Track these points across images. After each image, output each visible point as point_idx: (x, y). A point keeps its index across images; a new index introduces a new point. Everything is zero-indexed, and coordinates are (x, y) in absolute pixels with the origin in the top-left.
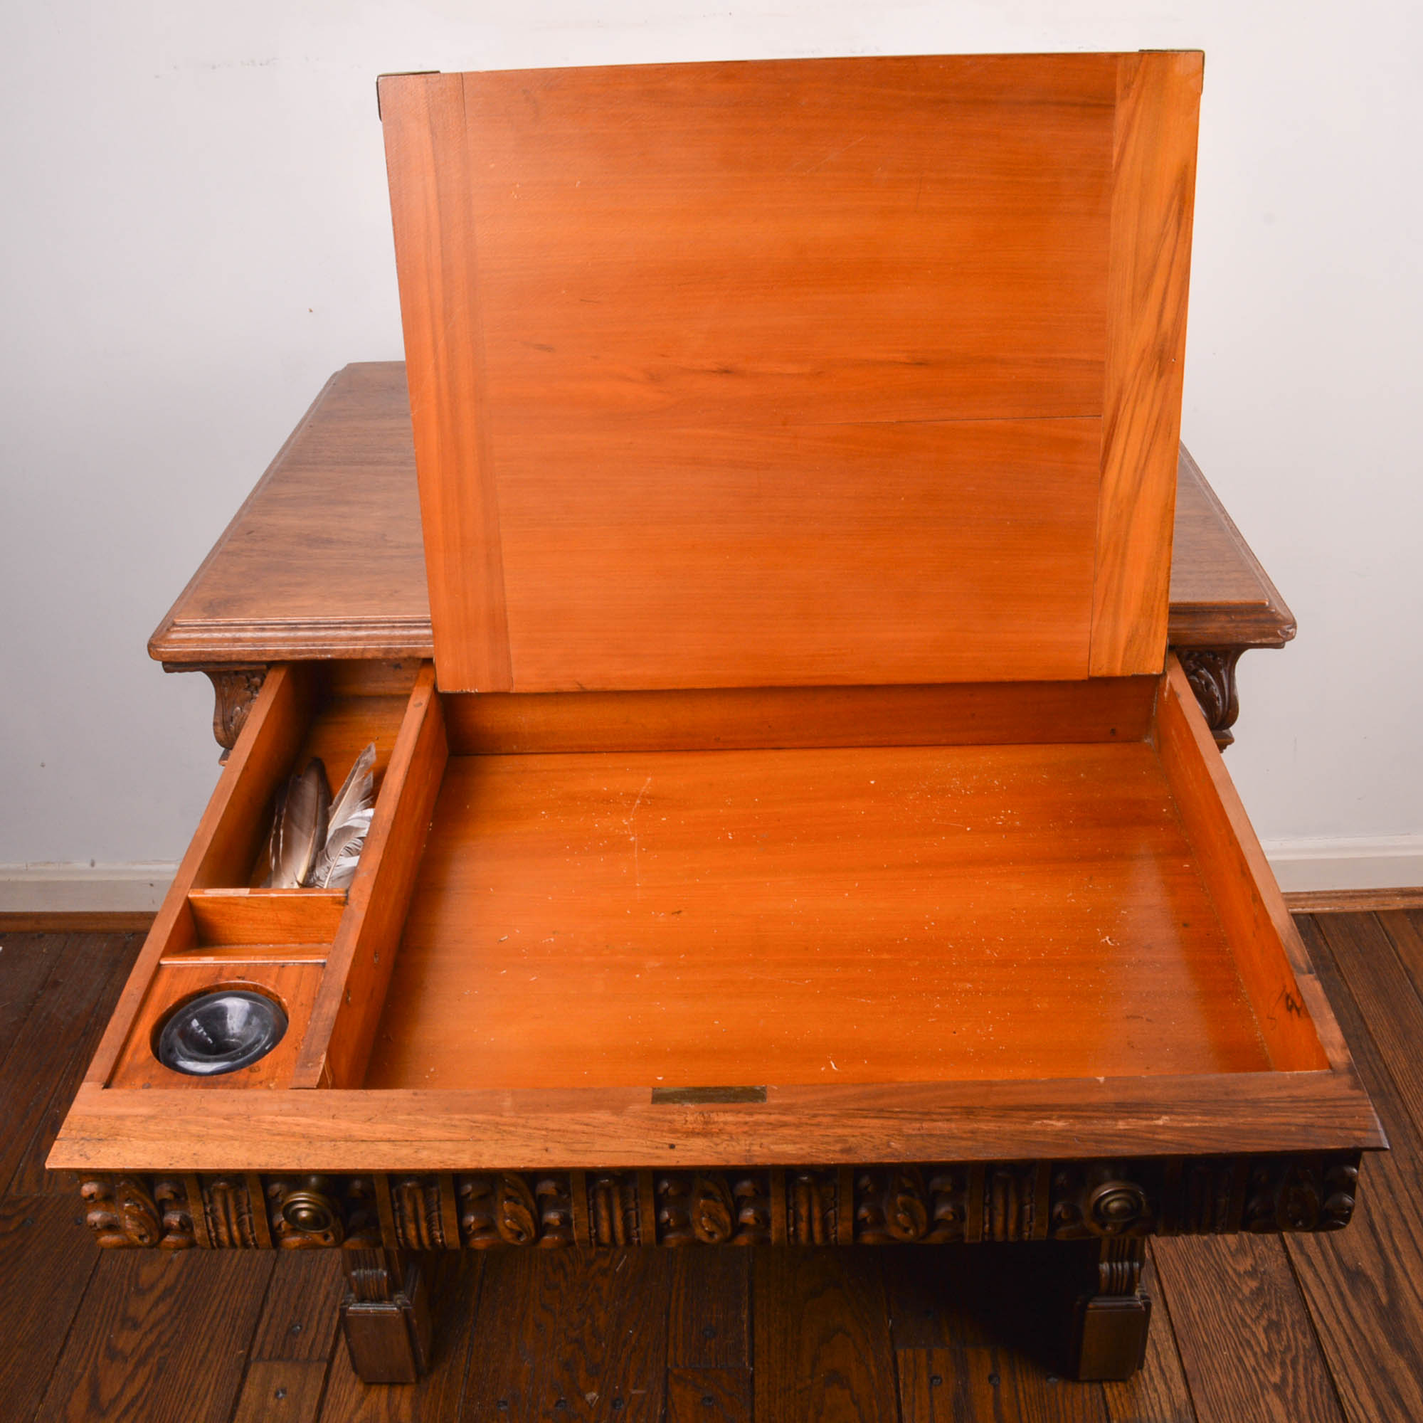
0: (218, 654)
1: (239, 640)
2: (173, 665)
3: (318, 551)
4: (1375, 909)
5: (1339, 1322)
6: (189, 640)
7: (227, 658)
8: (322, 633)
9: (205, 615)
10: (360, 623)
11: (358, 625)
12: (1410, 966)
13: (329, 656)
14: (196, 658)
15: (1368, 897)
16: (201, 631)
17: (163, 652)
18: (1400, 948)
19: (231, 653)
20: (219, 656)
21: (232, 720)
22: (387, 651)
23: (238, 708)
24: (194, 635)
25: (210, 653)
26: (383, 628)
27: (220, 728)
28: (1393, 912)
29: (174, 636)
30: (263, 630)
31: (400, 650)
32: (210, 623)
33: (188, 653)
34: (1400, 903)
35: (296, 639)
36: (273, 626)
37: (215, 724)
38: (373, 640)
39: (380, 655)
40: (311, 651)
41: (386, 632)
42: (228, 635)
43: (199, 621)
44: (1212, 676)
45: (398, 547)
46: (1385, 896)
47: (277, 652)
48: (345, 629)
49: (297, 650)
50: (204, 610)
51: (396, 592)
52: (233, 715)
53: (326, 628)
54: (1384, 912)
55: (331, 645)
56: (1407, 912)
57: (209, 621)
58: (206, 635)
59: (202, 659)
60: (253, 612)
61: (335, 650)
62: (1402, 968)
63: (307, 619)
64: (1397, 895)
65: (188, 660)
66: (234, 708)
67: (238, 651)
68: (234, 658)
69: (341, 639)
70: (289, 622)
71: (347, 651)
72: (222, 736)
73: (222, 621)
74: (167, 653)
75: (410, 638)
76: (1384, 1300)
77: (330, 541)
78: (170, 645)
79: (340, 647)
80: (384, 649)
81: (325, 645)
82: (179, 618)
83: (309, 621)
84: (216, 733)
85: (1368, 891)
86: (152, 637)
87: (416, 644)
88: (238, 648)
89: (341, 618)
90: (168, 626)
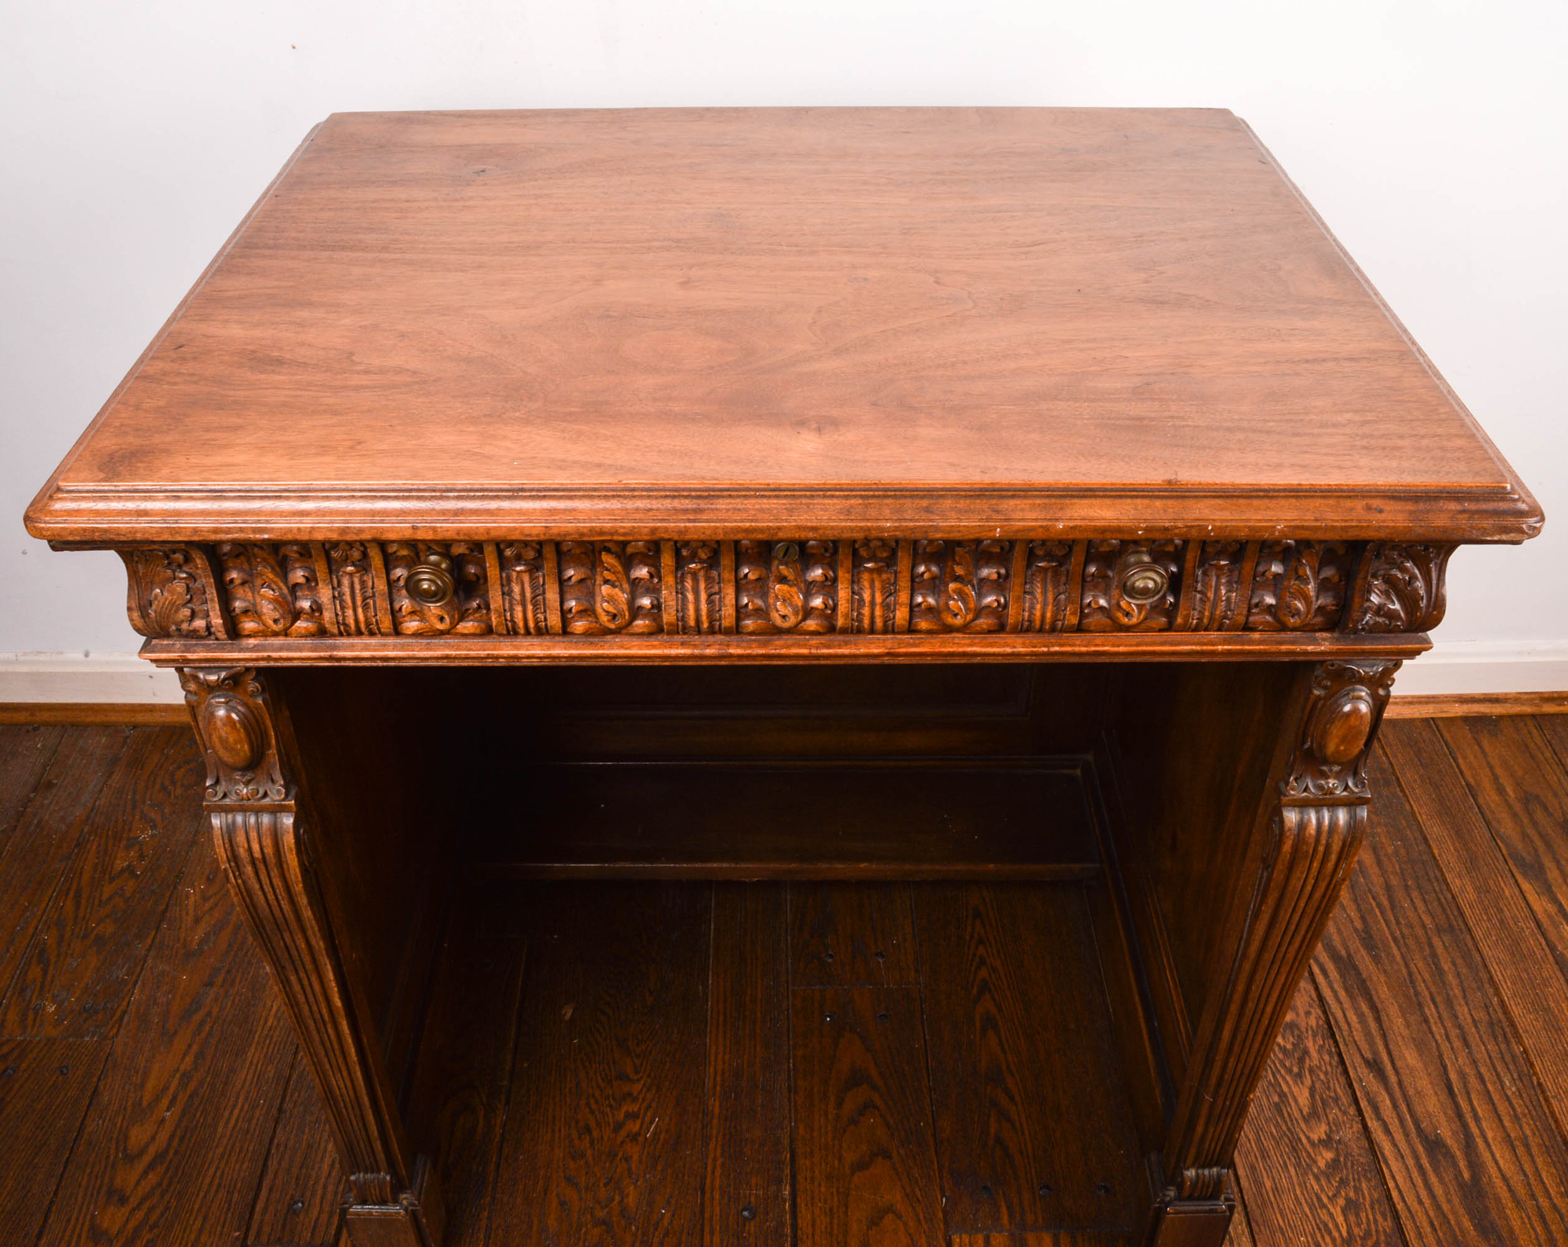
0: (117, 532)
1: (145, 513)
2: (60, 544)
3: (263, 376)
4: (1432, 716)
5: (1421, 1202)
6: (78, 512)
7: (130, 537)
8: (256, 505)
9: (102, 475)
10: (309, 491)
11: (304, 494)
12: (1471, 781)
13: (266, 536)
14: (88, 537)
15: (1427, 703)
16: (94, 499)
17: (43, 528)
18: (1460, 761)
19: (135, 531)
20: (118, 534)
21: (151, 605)
22: (344, 531)
23: (158, 591)
24: (84, 505)
25: (105, 531)
26: (339, 498)
27: (136, 614)
28: (1452, 720)
29: (58, 506)
30: (178, 498)
31: (361, 531)
32: (106, 488)
33: (76, 529)
34: (1459, 710)
35: (220, 513)
36: (191, 494)
37: (129, 609)
38: (324, 516)
39: (335, 536)
40: (241, 530)
41: (342, 505)
42: (131, 505)
43: (91, 486)
44: (1420, 571)
45: (367, 372)
46: (1443, 702)
47: (195, 531)
48: (287, 498)
49: (221, 528)
50: (100, 469)
51: (360, 443)
52: (152, 599)
53: (262, 498)
54: (1442, 719)
55: (267, 522)
56: (1466, 719)
57: (106, 485)
58: (101, 506)
59: (96, 538)
60: (165, 471)
61: (272, 529)
62: (1463, 783)
63: (237, 485)
64: (1456, 702)
65: (78, 538)
66: (152, 590)
67: (144, 528)
68: (139, 536)
69: (282, 514)
70: (213, 488)
71: (290, 530)
72: (140, 623)
73: (123, 485)
74: (48, 529)
75: (373, 513)
76: (1466, 1175)
77: (280, 362)
78: (53, 519)
79: (281, 524)
80: (339, 528)
81: (259, 522)
82: (64, 480)
83: (239, 488)
84: (131, 620)
85: (1428, 697)
86: (32, 505)
87: (382, 522)
88: (143, 524)
89: (282, 484)
90: (51, 491)
